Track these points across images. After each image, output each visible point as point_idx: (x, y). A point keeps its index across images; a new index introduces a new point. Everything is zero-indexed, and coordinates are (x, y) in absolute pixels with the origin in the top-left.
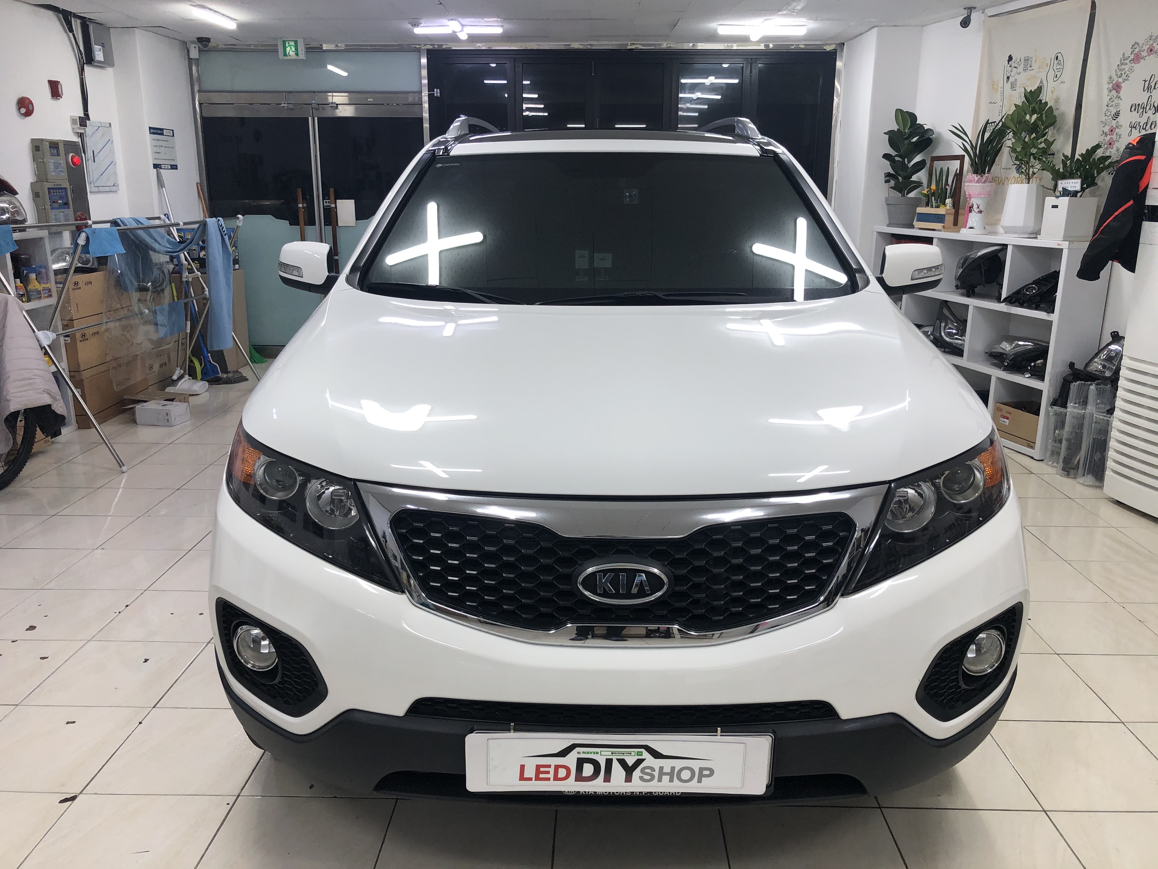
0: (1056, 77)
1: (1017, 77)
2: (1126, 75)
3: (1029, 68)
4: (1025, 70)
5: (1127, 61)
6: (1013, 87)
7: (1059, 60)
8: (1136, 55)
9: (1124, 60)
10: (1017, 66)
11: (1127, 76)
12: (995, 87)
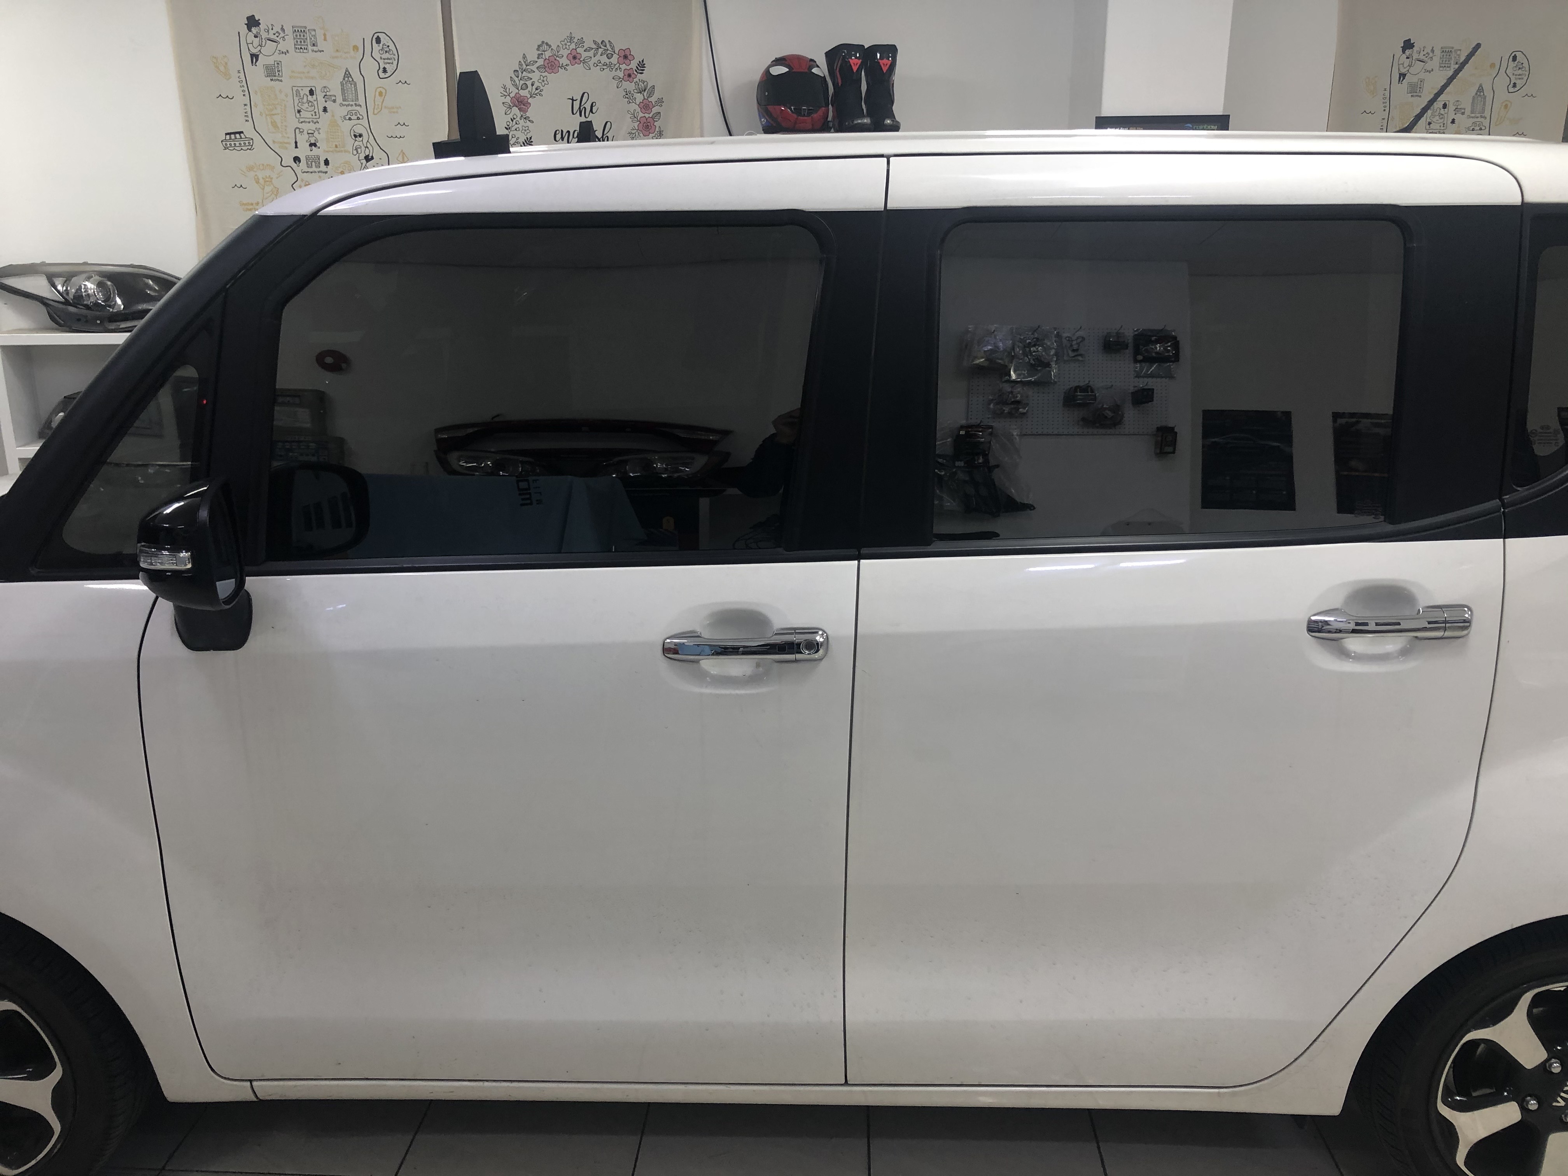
0: (385, 71)
1: (277, 57)
2: (534, 87)
3: (310, 48)
4: (300, 47)
5: (534, 68)
6: (273, 72)
7: (384, 44)
8: (547, 61)
9: (527, 66)
10: (278, 39)
11: (537, 89)
12: (222, 68)
